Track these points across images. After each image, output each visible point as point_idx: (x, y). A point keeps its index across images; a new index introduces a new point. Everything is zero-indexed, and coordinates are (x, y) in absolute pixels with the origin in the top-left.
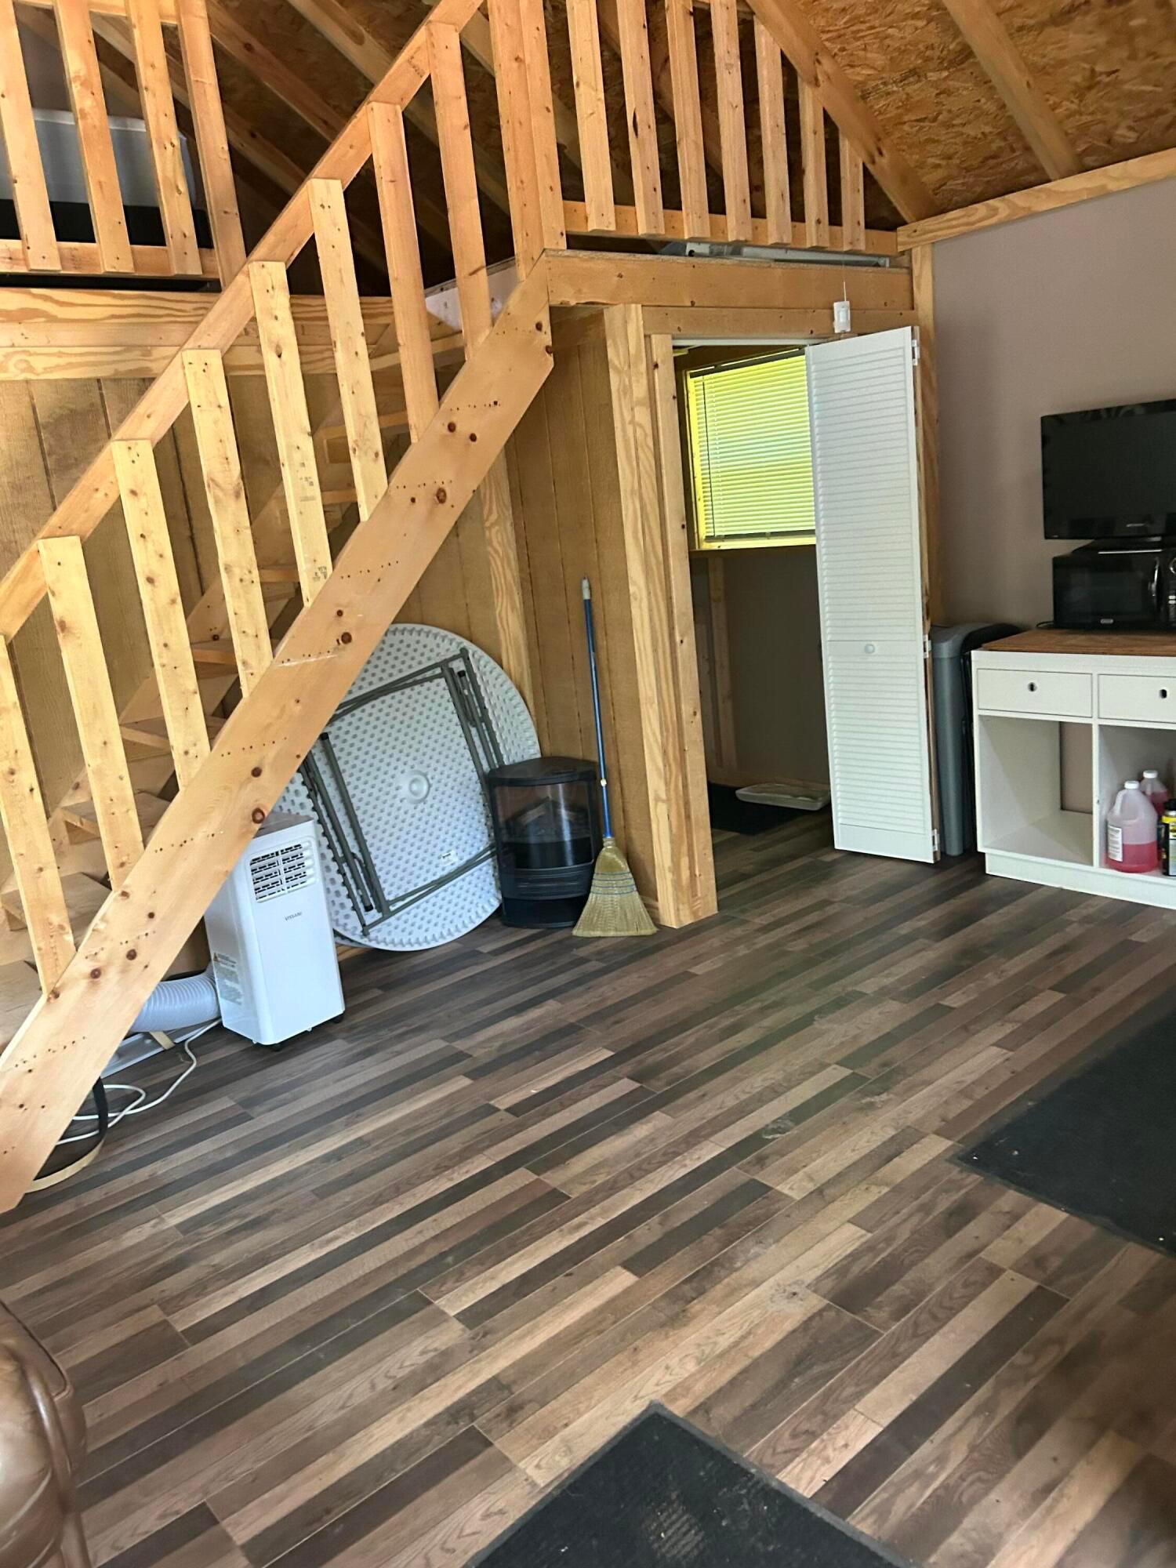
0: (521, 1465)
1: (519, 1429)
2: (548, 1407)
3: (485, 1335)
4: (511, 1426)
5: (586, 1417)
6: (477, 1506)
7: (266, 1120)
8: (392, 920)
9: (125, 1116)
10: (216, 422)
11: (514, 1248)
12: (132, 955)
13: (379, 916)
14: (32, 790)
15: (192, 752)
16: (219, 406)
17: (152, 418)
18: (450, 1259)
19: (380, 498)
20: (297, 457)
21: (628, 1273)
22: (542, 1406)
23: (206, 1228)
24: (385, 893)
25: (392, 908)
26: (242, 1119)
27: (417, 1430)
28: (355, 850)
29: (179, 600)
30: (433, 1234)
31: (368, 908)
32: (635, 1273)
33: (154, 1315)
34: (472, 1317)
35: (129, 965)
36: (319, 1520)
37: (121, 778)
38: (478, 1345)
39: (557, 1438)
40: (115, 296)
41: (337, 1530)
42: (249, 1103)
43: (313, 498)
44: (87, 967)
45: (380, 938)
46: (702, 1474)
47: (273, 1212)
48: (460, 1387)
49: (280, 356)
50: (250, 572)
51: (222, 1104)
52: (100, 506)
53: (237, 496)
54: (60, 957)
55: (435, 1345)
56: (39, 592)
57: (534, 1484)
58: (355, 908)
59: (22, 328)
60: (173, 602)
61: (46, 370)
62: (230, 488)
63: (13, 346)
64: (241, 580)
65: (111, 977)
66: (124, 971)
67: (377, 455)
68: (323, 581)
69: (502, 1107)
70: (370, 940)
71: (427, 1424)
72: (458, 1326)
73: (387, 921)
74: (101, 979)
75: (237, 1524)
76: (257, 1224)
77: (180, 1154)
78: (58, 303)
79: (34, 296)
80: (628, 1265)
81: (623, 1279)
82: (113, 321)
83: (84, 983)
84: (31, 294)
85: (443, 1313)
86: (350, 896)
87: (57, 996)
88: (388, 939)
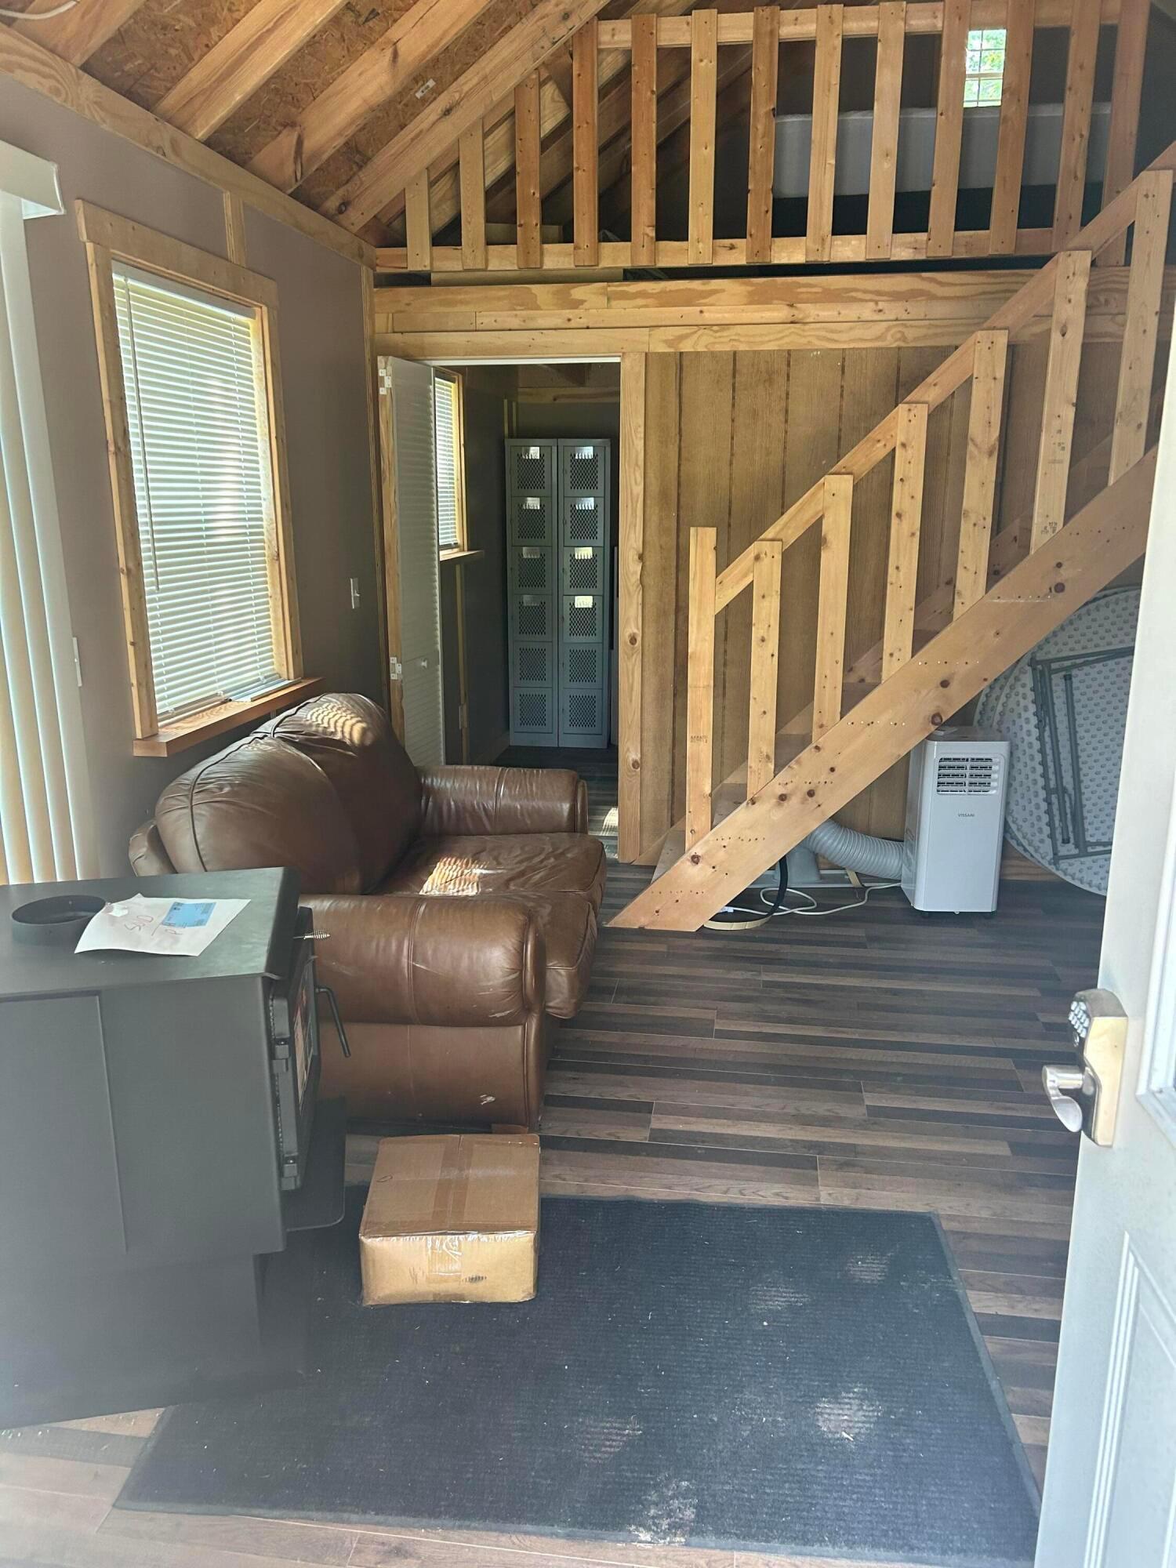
0: (820, 1188)
1: (839, 1174)
2: (869, 1176)
3: (875, 1123)
4: (837, 1170)
5: (885, 1193)
6: (778, 1188)
7: (874, 953)
8: (1088, 860)
9: (792, 913)
10: (988, 392)
11: (948, 1095)
12: (811, 793)
13: (1076, 851)
14: (773, 655)
15: (896, 655)
16: (995, 379)
17: (937, 387)
18: (899, 1079)
19: (1131, 466)
20: (1056, 423)
21: (1008, 1149)
22: (866, 1173)
23: (778, 990)
24: (1087, 834)
25: (1090, 850)
26: (863, 946)
27: (785, 1140)
28: (1070, 786)
29: (918, 533)
30: (905, 1061)
31: (1066, 841)
32: (1012, 1151)
33: (711, 1015)
34: (874, 1111)
35: (807, 800)
36: (696, 1142)
37: (837, 662)
38: (862, 1126)
39: (857, 1191)
40: (989, 276)
41: (699, 1151)
42: (873, 939)
43: (1061, 462)
44: (780, 790)
45: (1069, 871)
46: (920, 1257)
47: (823, 1001)
48: (830, 1137)
49: (1063, 335)
50: (984, 519)
51: (858, 932)
52: (880, 452)
53: (990, 454)
54: (762, 777)
55: (840, 1111)
56: (817, 513)
57: (818, 1199)
58: (1052, 836)
59: (907, 305)
60: (913, 534)
61: (915, 339)
62: (985, 447)
63: (897, 320)
64: (975, 525)
65: (794, 802)
66: (804, 801)
67: (1139, 426)
68: (1050, 535)
69: (1043, 1020)
70: (1057, 869)
71: (791, 1140)
72: (865, 1111)
73: (1082, 859)
74: (785, 803)
75: (659, 1119)
76: (807, 1002)
77: (805, 947)
78: (941, 284)
79: (923, 279)
80: (1011, 1146)
81: (1002, 1149)
82: (983, 297)
83: (774, 801)
84: (920, 277)
85: (863, 1100)
86: (1050, 824)
87: (754, 803)
88: (1078, 875)
